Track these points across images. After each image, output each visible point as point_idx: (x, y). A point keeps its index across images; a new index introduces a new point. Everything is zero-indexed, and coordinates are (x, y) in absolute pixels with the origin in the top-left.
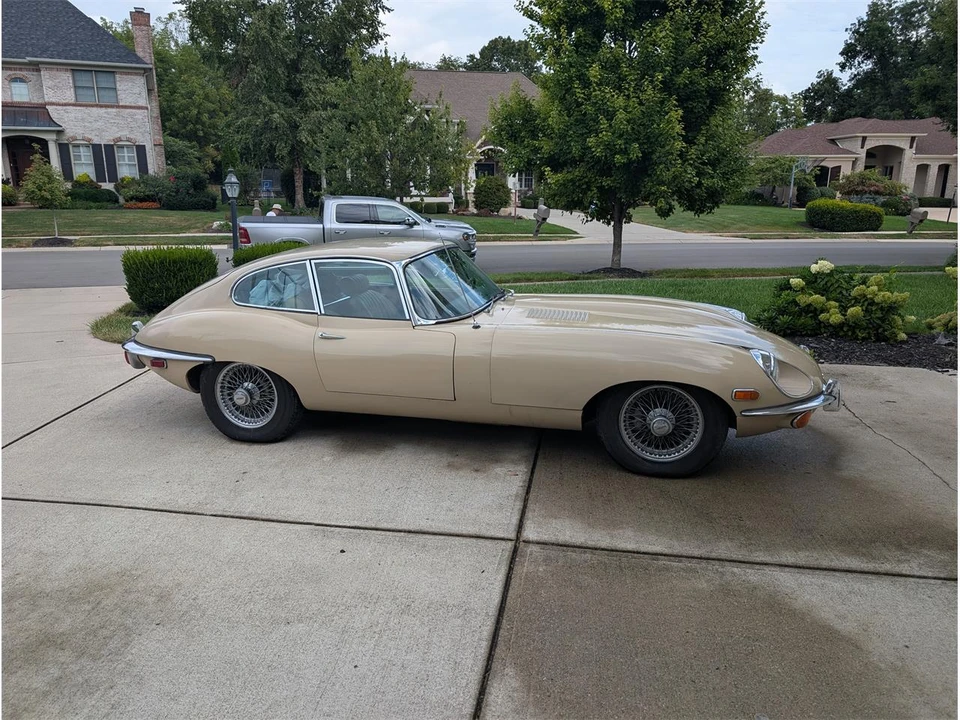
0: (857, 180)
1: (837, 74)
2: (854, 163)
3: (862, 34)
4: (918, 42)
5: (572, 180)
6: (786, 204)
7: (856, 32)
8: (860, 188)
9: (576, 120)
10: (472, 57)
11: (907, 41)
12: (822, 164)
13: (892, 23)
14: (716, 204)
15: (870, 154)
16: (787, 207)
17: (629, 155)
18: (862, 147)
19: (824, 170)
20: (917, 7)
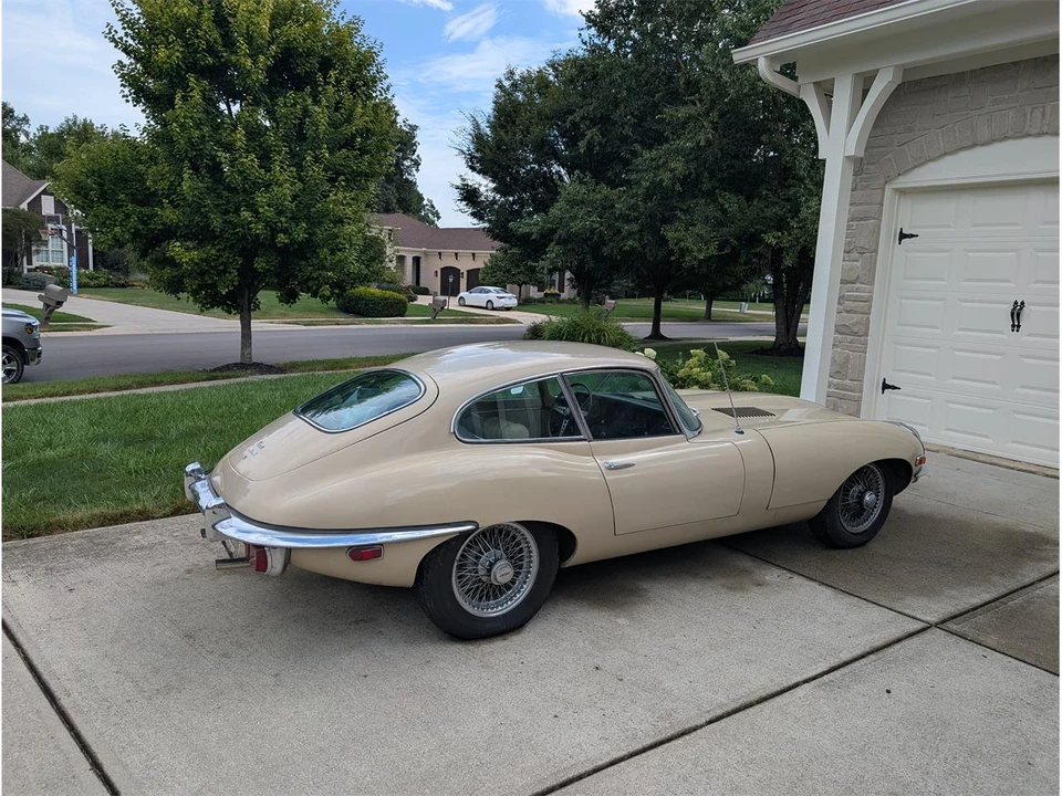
5: (205, 260)
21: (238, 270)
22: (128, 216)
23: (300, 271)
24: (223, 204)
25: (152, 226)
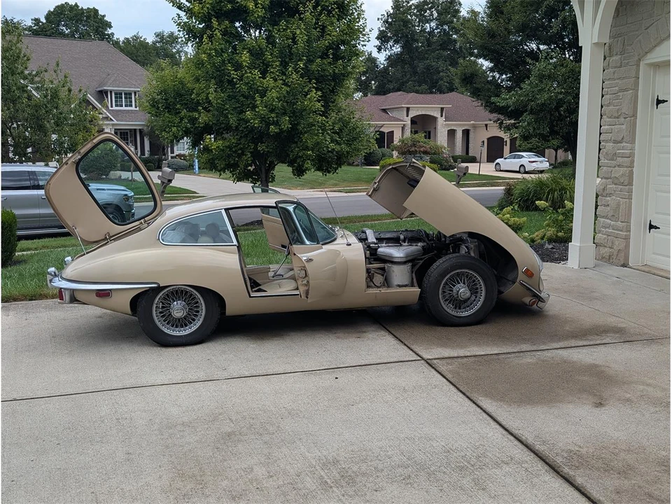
0: (410, 143)
1: (375, 54)
2: (403, 128)
3: (390, 24)
4: (431, 33)
5: (228, 147)
6: (356, 163)
7: (386, 21)
8: (413, 149)
9: (229, 96)
10: (37, 21)
11: (423, 31)
12: (381, 130)
13: (411, 16)
14: (340, 165)
15: (413, 121)
16: (357, 165)
17: (280, 126)
18: (407, 116)
19: (382, 134)
20: (427, 5)
21: (251, 153)
22: (182, 119)
23: (292, 151)
24: (239, 107)
25: (197, 125)
